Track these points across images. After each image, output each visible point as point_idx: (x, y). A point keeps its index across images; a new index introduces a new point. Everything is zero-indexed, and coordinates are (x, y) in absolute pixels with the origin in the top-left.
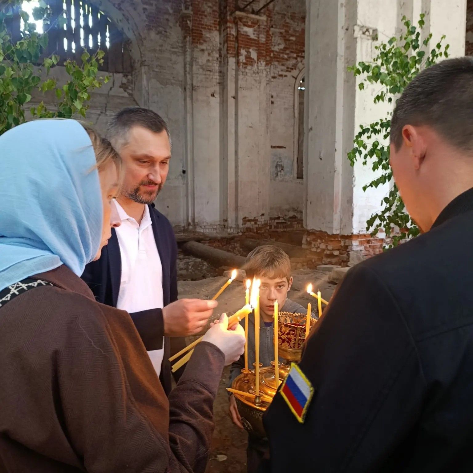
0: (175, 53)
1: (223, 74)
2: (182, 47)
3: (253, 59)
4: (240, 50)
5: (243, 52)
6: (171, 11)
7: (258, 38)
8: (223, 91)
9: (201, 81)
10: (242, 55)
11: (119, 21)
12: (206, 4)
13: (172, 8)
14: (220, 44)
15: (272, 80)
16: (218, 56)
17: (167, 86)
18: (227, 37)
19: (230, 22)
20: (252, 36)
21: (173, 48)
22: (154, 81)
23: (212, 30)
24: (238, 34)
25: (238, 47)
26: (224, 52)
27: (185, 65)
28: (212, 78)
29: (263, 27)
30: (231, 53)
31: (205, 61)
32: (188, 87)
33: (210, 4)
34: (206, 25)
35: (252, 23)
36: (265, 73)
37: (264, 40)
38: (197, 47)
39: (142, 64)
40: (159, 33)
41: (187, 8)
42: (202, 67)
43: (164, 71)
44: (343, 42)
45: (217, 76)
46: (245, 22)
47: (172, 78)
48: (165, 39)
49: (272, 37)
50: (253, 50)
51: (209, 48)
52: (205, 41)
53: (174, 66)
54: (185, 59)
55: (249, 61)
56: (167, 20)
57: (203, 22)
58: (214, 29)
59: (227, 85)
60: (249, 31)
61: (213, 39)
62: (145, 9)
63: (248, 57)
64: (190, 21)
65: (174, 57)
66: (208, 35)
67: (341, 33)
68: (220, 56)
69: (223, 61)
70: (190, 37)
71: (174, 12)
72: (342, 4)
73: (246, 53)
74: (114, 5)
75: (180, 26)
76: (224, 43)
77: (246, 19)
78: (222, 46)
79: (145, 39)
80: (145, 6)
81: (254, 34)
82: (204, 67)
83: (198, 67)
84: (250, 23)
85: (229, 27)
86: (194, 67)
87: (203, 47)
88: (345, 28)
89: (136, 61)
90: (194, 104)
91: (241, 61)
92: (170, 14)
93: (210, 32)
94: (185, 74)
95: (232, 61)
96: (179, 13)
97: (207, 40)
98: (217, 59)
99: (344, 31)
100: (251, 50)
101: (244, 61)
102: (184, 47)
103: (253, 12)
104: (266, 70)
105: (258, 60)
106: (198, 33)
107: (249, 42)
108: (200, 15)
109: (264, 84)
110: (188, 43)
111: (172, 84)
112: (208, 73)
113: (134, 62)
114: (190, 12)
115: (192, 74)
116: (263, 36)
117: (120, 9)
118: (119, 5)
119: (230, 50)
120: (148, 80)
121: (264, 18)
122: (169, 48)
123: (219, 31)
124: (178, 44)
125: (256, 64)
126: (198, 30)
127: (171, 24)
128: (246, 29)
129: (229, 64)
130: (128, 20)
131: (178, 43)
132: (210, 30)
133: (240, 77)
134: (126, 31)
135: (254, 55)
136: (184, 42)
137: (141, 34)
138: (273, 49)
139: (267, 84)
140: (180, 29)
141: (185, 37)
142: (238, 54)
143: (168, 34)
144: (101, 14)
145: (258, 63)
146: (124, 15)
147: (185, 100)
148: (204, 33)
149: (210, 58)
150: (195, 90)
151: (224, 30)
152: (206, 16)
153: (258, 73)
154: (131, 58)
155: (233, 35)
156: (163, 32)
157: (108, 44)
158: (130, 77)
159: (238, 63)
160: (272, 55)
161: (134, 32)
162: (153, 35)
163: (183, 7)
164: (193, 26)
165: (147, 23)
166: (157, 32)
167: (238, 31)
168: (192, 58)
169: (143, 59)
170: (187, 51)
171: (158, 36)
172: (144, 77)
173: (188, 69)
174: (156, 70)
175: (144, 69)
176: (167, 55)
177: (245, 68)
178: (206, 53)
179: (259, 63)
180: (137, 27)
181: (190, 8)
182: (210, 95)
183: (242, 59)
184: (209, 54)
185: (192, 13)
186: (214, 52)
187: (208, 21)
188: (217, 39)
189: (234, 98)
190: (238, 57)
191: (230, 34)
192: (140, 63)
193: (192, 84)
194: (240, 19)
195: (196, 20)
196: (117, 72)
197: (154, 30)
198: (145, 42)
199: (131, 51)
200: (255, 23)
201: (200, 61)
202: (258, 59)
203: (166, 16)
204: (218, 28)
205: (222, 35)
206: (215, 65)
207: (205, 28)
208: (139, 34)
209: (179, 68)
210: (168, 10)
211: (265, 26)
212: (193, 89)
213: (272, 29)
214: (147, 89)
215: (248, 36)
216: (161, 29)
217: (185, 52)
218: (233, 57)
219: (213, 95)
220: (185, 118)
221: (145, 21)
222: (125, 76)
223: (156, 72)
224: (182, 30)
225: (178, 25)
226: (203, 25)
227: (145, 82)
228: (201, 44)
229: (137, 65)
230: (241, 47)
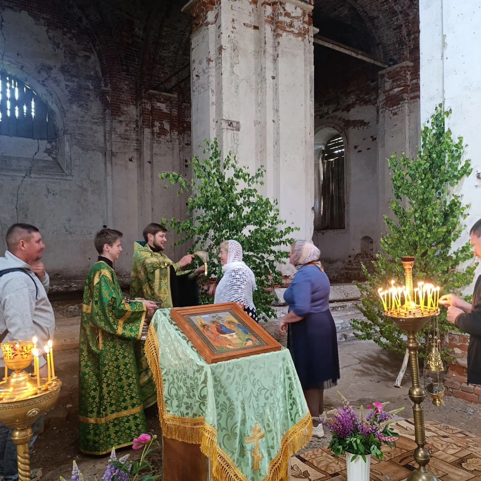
0: (96, 123)
1: (139, 142)
2: (102, 118)
3: (166, 130)
4: (154, 122)
5: (157, 124)
6: (92, 87)
7: (171, 112)
8: (140, 156)
9: (120, 148)
10: (155, 126)
11: (44, 95)
12: (123, 82)
13: (92, 85)
14: (137, 116)
15: (186, 146)
16: (135, 126)
17: (88, 152)
18: (143, 111)
19: (146, 98)
20: (165, 111)
21: (94, 119)
22: (75, 147)
23: (129, 104)
24: (152, 109)
25: (152, 119)
26: (140, 123)
27: (105, 134)
28: (130, 145)
29: (175, 102)
30: (146, 125)
31: (123, 132)
32: (107, 153)
33: (127, 83)
34: (124, 100)
35: (164, 99)
36: (177, 141)
37: (176, 113)
38: (115, 119)
39: (65, 132)
40: (81, 106)
41: (106, 86)
42: (120, 136)
43: (86, 139)
44: (215, 131)
45: (134, 144)
46: (158, 98)
47: (93, 145)
48: (86, 111)
49: (184, 110)
50: (166, 122)
51: (126, 119)
52: (123, 114)
53: (95, 135)
54: (105, 128)
55: (163, 131)
56: (88, 95)
57: (121, 98)
58: (131, 104)
59: (143, 151)
60: (163, 106)
61: (131, 111)
62: (66, 85)
63: (162, 128)
64: (109, 96)
65: (95, 127)
66: (125, 109)
67: (212, 124)
68: (137, 126)
69: (139, 131)
70: (109, 110)
71: (95, 88)
72: (213, 103)
73: (160, 125)
74: (39, 82)
75: (100, 100)
76: (140, 116)
77: (159, 96)
78: (138, 118)
79: (68, 111)
80: (67, 83)
81: (167, 109)
82: (123, 136)
83: (117, 135)
84: (162, 100)
85: (144, 103)
86: (113, 136)
87: (122, 119)
88: (215, 120)
89: (60, 130)
90: (113, 167)
91: (155, 131)
92: (90, 90)
93: (128, 106)
94: (105, 142)
95: (147, 131)
96: (99, 89)
97: (124, 112)
98: (135, 129)
99: (215, 123)
100: (164, 122)
101: (158, 131)
102: (104, 119)
103: (166, 91)
104: (179, 139)
105: (170, 131)
106: (117, 107)
107: (162, 116)
108: (118, 91)
109: (177, 150)
110: (107, 115)
111: (93, 150)
112: (127, 141)
113: (58, 131)
114: (108, 89)
115: (112, 142)
116: (175, 110)
117: (44, 85)
118: (43, 81)
119: (146, 122)
120: (71, 146)
121: (175, 96)
122: (90, 119)
123: (136, 105)
124: (98, 116)
125: (169, 134)
126: (116, 104)
127: (91, 98)
128: (159, 104)
129: (145, 133)
130: (51, 95)
131: (98, 114)
132: (127, 104)
133: (155, 145)
134: (50, 103)
135: (167, 126)
136: (104, 113)
137: (64, 107)
138: (186, 120)
139: (180, 151)
140: (100, 102)
141: (105, 110)
142: (153, 126)
143: (89, 107)
144: (26, 88)
145: (171, 133)
146: (47, 90)
147: (105, 164)
148: (122, 106)
149: (128, 128)
150: (114, 156)
151: (140, 105)
152: (123, 92)
153: (171, 141)
154: (54, 126)
155: (148, 109)
156: (84, 105)
157: (33, 114)
158: (54, 143)
159: (153, 133)
160: (185, 125)
161: (57, 105)
162: (75, 108)
163: (103, 85)
164: (111, 101)
165: (69, 97)
166: (78, 105)
167: (152, 106)
168: (111, 127)
169: (66, 128)
170: (107, 122)
171: (80, 109)
172: (67, 144)
173: (107, 137)
174: (77, 137)
175: (66, 137)
176: (88, 125)
177: (159, 137)
178: (124, 123)
179: (172, 133)
180: (60, 101)
181: (109, 85)
182: (128, 160)
183: (156, 129)
184: (127, 125)
185: (110, 89)
186: (132, 123)
187: (125, 96)
188: (134, 112)
189: (150, 162)
190: (152, 128)
191: (145, 108)
192: (62, 131)
193: (112, 151)
194: (154, 96)
195: (115, 96)
196: (42, 139)
197: (76, 103)
198: (67, 113)
199: (55, 120)
200: (166, 100)
201: (118, 130)
202: (171, 129)
203: (87, 92)
204: (135, 103)
205: (138, 109)
206: (133, 134)
207: (123, 103)
208: (62, 106)
209: (100, 136)
210: (88, 86)
211: (177, 101)
212: (112, 155)
213: (184, 104)
214: (69, 154)
215: (162, 110)
216: (82, 102)
217: (104, 123)
218: (148, 128)
219: (131, 160)
220: (105, 180)
221: (68, 96)
222: (50, 142)
223: (78, 139)
224: (102, 103)
225: (98, 99)
226: (121, 100)
227: (67, 148)
228: (119, 116)
229: (60, 133)
230: (155, 120)
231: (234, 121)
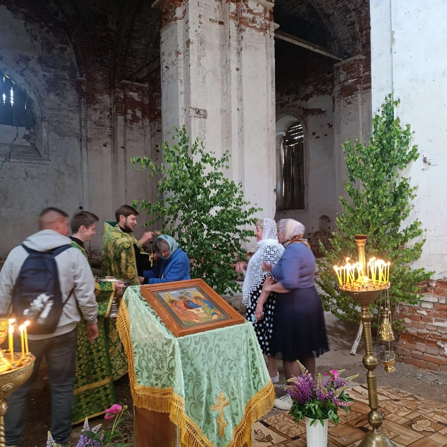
0: (71, 111)
1: (113, 129)
2: (78, 106)
3: (138, 117)
4: (127, 110)
5: (130, 111)
6: (68, 78)
7: (142, 100)
8: (114, 143)
9: (95, 134)
10: (128, 114)
11: (22, 84)
12: (98, 72)
13: (68, 75)
14: (111, 104)
15: (157, 133)
16: (109, 114)
17: (65, 137)
18: (116, 100)
19: (118, 88)
20: (137, 99)
21: (70, 107)
22: (53, 133)
23: (103, 93)
24: (125, 97)
25: (125, 108)
26: (114, 111)
27: (81, 120)
28: (104, 132)
29: (146, 92)
30: (120, 112)
31: (97, 119)
32: (83, 138)
33: (101, 73)
34: (99, 90)
35: (136, 89)
36: (149, 128)
37: (148, 102)
38: (90, 107)
39: (43, 119)
40: (57, 95)
41: (81, 76)
42: (95, 122)
43: (62, 125)
44: (184, 118)
45: (108, 130)
46: (130, 88)
47: (69, 131)
48: (63, 100)
49: (155, 99)
50: (138, 110)
51: (101, 107)
52: (97, 102)
53: (71, 122)
54: (80, 115)
55: (135, 119)
56: (65, 84)
57: (95, 87)
58: (105, 93)
59: (117, 138)
60: (135, 95)
61: (105, 100)
62: (44, 75)
63: (134, 116)
64: (84, 86)
65: (71, 115)
66: (100, 98)
67: (181, 112)
68: (111, 114)
69: (113, 118)
70: (84, 98)
71: (71, 78)
72: (181, 93)
73: (132, 113)
74: (17, 72)
75: (75, 89)
76: (114, 105)
77: (131, 86)
78: (112, 106)
79: (45, 100)
80: (45, 73)
81: (139, 97)
82: (97, 123)
83: (91, 122)
84: (134, 89)
85: (118, 92)
86: (88, 123)
87: (96, 107)
88: (184, 109)
89: (38, 117)
90: (89, 152)
91: (128, 118)
92: (66, 80)
93: (102, 95)
94: (81, 128)
95: (120, 118)
96: (75, 79)
97: (99, 101)
98: (108, 116)
99: (183, 111)
100: (136, 110)
101: (131, 119)
102: (79, 107)
103: (138, 81)
104: (150, 126)
105: (142, 118)
106: (91, 96)
107: (134, 104)
108: (93, 81)
109: (148, 137)
110: (82, 104)
111: (69, 136)
112: (101, 127)
113: (36, 118)
114: (83, 79)
115: (87, 129)
116: (146, 99)
117: (22, 75)
118: (22, 71)
119: (119, 110)
120: (48, 133)
121: (146, 85)
122: (66, 106)
123: (110, 94)
124: (74, 104)
125: (141, 121)
126: (91, 93)
127: (68, 88)
128: (131, 93)
129: (118, 121)
130: (29, 84)
131: (75, 103)
132: (102, 94)
133: (128, 131)
134: (28, 92)
135: (139, 114)
136: (79, 102)
137: (42, 96)
138: (157, 108)
139: (151, 137)
140: (75, 91)
141: (80, 99)
142: (126, 113)
143: (65, 95)
144: (6, 77)
145: (142, 120)
146: (25, 80)
147: (81, 149)
148: (96, 95)
149: (102, 116)
150: (89, 142)
151: (113, 94)
152: (97, 82)
153: (143, 128)
154: (33, 114)
155: (121, 98)
156: (61, 94)
157: (12, 102)
158: (32, 130)
159: (126, 120)
160: (156, 113)
161: (35, 94)
162: (52, 96)
163: (78, 75)
164: (86, 90)
165: (47, 87)
166: (55, 94)
167: (125, 95)
168: (87, 115)
169: (44, 116)
170: (82, 109)
171: (57, 98)
172: (45, 130)
173: (83, 124)
174: (55, 125)
175: (44, 124)
176: (64, 113)
177: (132, 124)
178: (99, 111)
179: (144, 120)
180: (38, 90)
181: (84, 75)
182: (103, 146)
183: (129, 117)
184: (101, 113)
185: (85, 79)
186: (106, 111)
187: (99, 86)
188: (108, 101)
189: (123, 148)
190: (125, 115)
191: (118, 97)
192: (40, 118)
193: (87, 137)
194: (127, 85)
195: (90, 86)
196: (20, 126)
197: (53, 92)
198: (45, 101)
199: (33, 108)
200: (138, 90)
201: (93, 118)
202: (143, 116)
203: (64, 82)
204: (108, 92)
205: (112, 98)
206: (107, 121)
207: (97, 92)
208: (39, 95)
209: (75, 123)
210: (64, 76)
211: (148, 91)
212: (87, 141)
213: (154, 93)
214: (47, 140)
215: (134, 99)
216: (59, 91)
217: (80, 111)
218: (121, 115)
219: (105, 145)
220: (81, 164)
221: (45, 85)
222: (28, 129)
223: (55, 126)
224: (78, 92)
225: (74, 88)
226: (95, 89)
227: (45, 134)
228: (94, 104)
229: (38, 120)
230: (128, 108)
231: (201, 110)
